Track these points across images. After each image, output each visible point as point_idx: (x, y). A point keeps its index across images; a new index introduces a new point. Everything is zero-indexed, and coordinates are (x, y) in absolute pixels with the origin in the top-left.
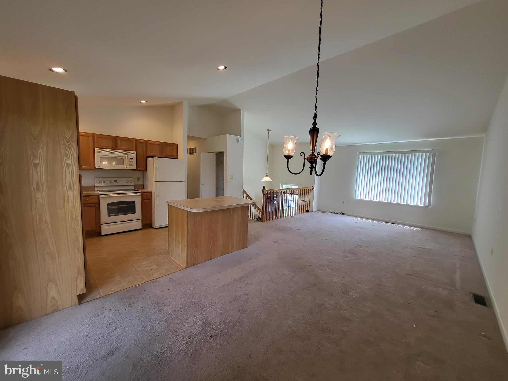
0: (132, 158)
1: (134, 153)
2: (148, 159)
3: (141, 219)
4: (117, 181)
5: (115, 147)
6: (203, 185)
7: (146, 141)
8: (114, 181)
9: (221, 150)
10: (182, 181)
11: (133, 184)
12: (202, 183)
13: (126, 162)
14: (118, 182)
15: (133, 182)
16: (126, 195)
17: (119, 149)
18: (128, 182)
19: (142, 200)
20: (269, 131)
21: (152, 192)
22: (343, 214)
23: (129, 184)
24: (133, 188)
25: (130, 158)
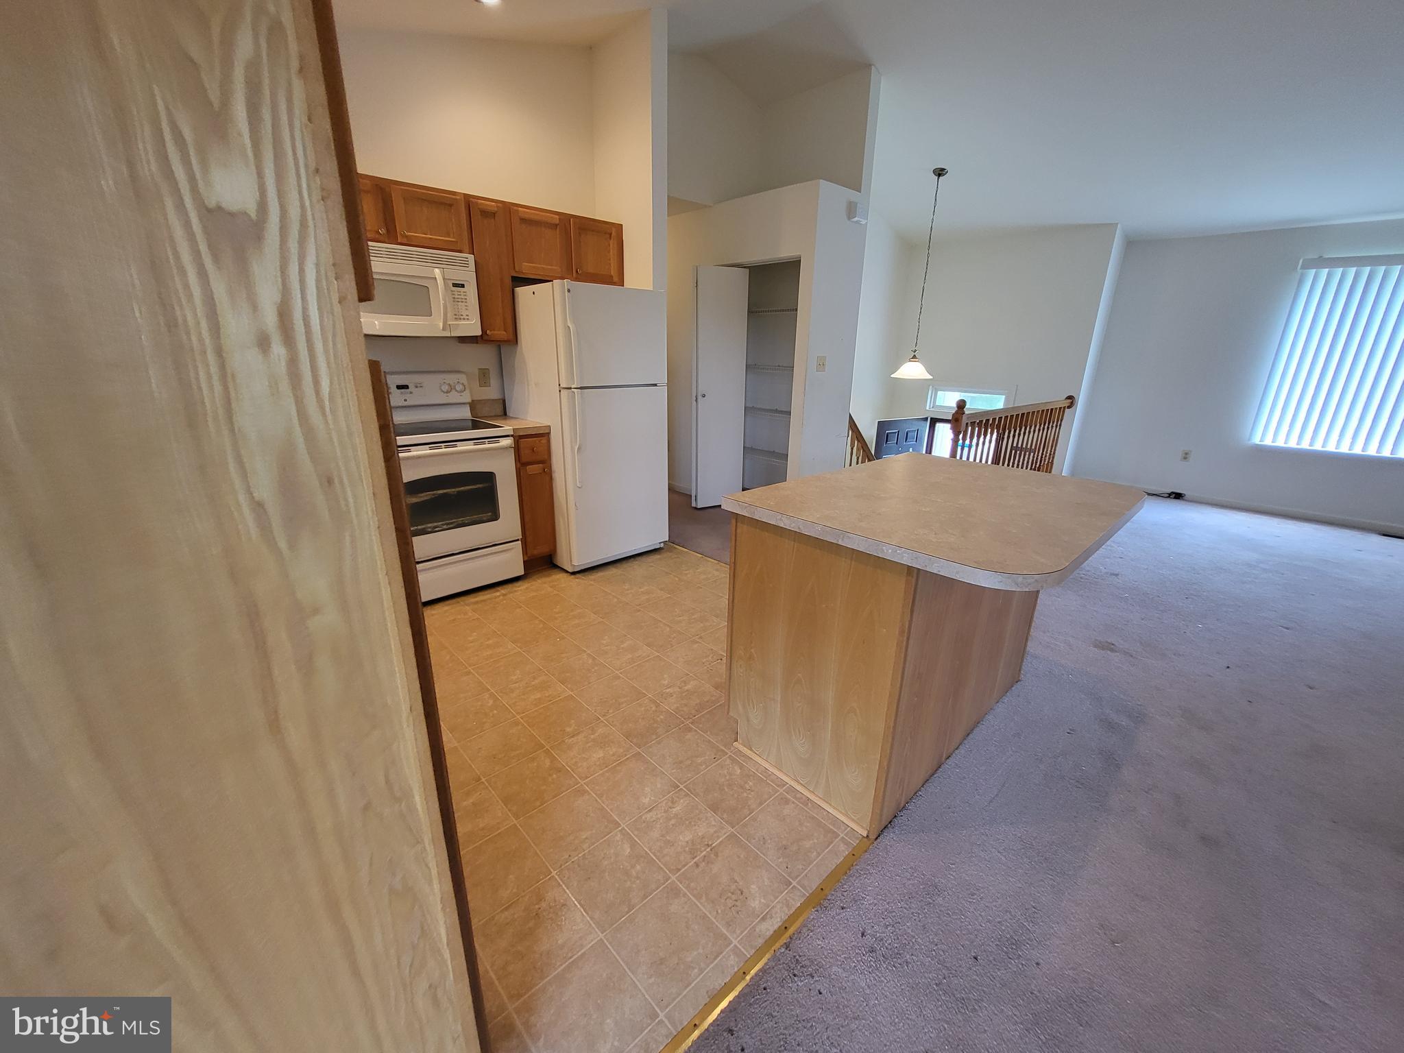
0: (463, 286)
1: (466, 265)
2: (523, 292)
3: (518, 540)
4: (406, 387)
5: (388, 231)
6: (704, 396)
7: (508, 209)
8: (399, 387)
9: (785, 252)
10: (655, 385)
11: (466, 398)
12: (702, 389)
13: (442, 302)
14: (411, 393)
15: (467, 391)
16: (462, 447)
17: (405, 241)
18: (447, 392)
19: (519, 465)
20: (940, 173)
21: (549, 434)
22: (1178, 496)
23: (454, 397)
24: (466, 413)
25: (455, 285)
